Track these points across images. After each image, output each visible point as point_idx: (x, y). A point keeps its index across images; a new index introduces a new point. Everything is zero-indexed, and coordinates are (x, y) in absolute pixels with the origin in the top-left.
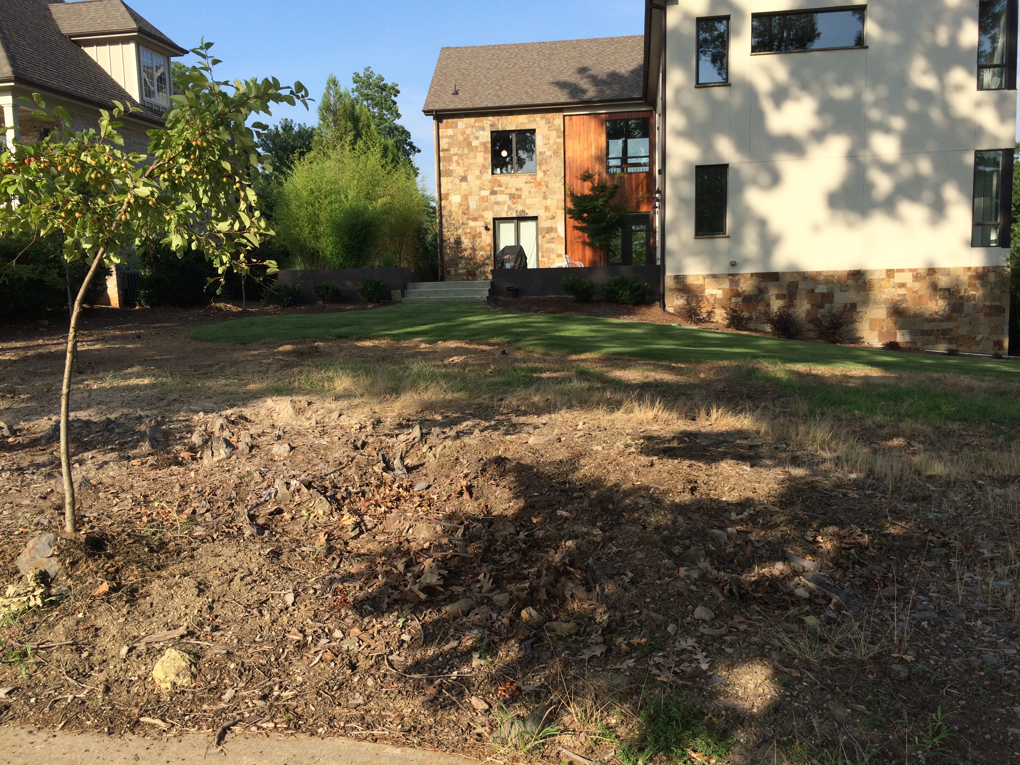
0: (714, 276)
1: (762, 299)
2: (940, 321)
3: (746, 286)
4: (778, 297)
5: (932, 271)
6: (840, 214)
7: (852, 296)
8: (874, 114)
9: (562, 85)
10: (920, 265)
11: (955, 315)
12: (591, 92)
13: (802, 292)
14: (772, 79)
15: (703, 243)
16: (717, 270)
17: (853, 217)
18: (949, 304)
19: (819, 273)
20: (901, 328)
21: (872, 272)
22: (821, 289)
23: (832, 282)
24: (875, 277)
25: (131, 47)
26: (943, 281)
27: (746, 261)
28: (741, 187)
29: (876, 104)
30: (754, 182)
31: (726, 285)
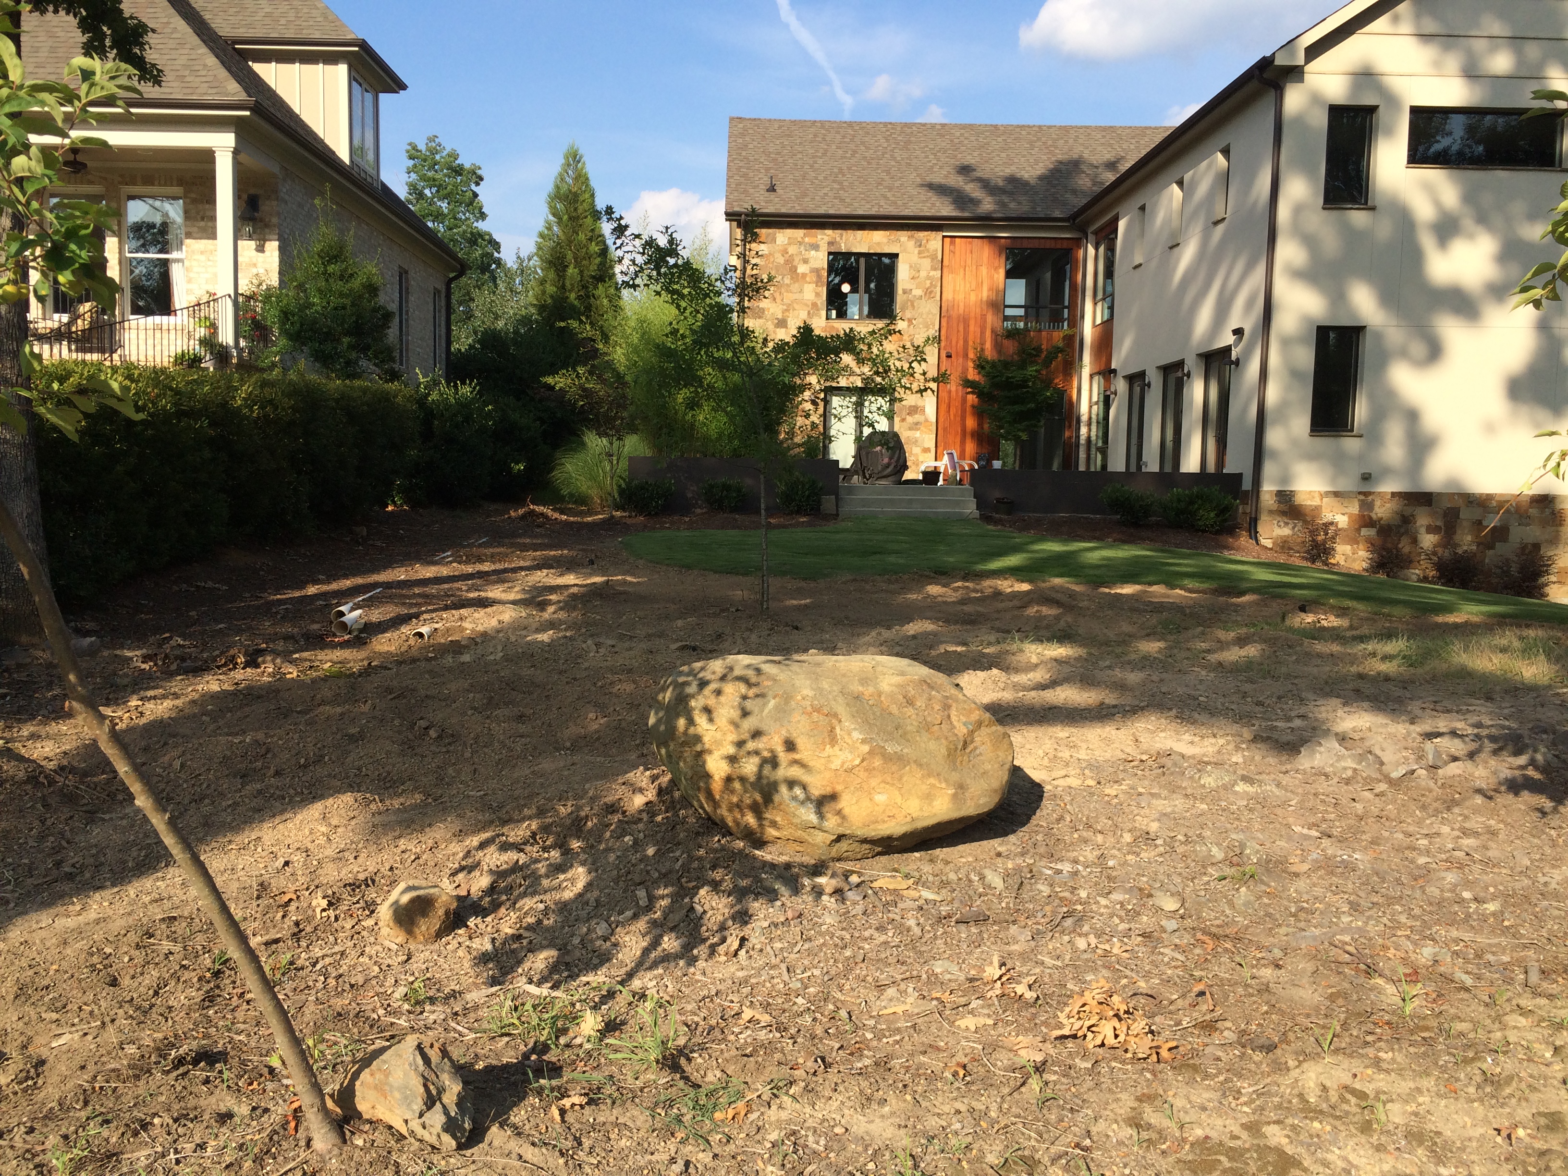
0: (1336, 494)
1: (1406, 532)
3: (1383, 510)
4: (1430, 530)
6: (1524, 410)
7: (1533, 533)
9: (941, 190)
12: (988, 205)
13: (1465, 524)
14: (1437, 203)
15: (1324, 443)
17: (1542, 414)
19: (1489, 497)
21: (1563, 499)
22: (1493, 520)
23: (1509, 511)
25: (342, 69)
27: (1387, 472)
28: (1384, 359)
30: (1403, 354)
31: (1354, 508)
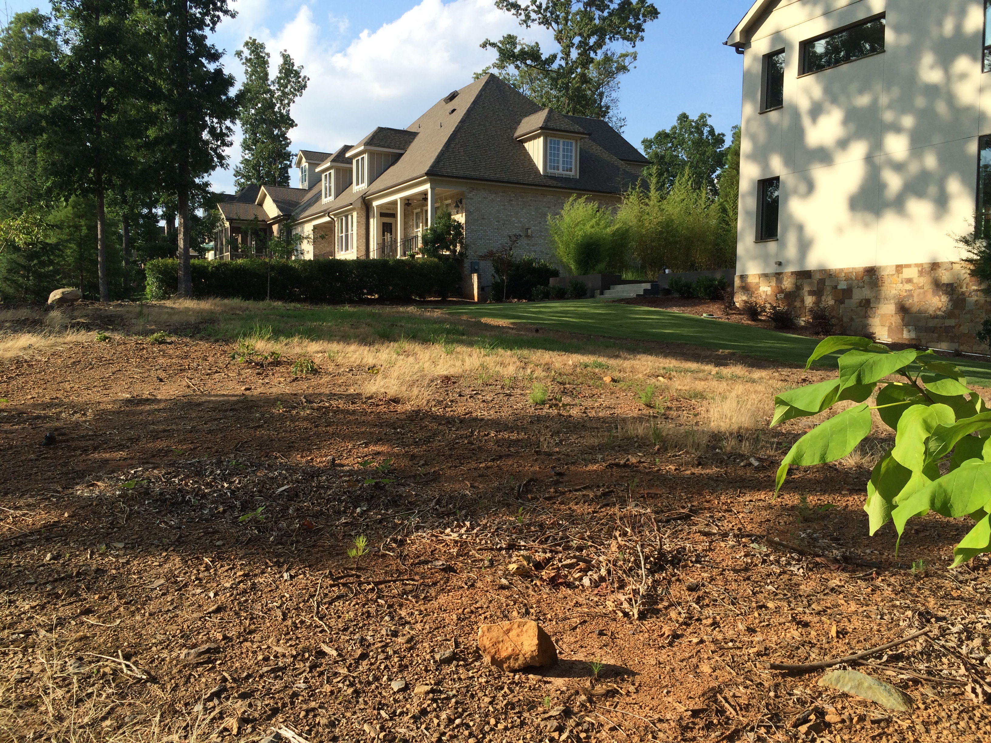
0: (766, 276)
1: (799, 295)
2: (943, 317)
3: (787, 283)
4: (811, 293)
5: (935, 266)
6: (859, 215)
7: (866, 293)
8: (888, 116)
10: (924, 259)
11: (957, 312)
13: (828, 289)
14: (811, 98)
15: (760, 247)
16: (768, 271)
17: (869, 217)
18: (951, 300)
19: (842, 270)
20: (906, 325)
21: (885, 268)
23: (851, 279)
24: (885, 273)
26: (945, 277)
27: (788, 262)
29: (890, 107)
30: (795, 192)
31: (774, 284)
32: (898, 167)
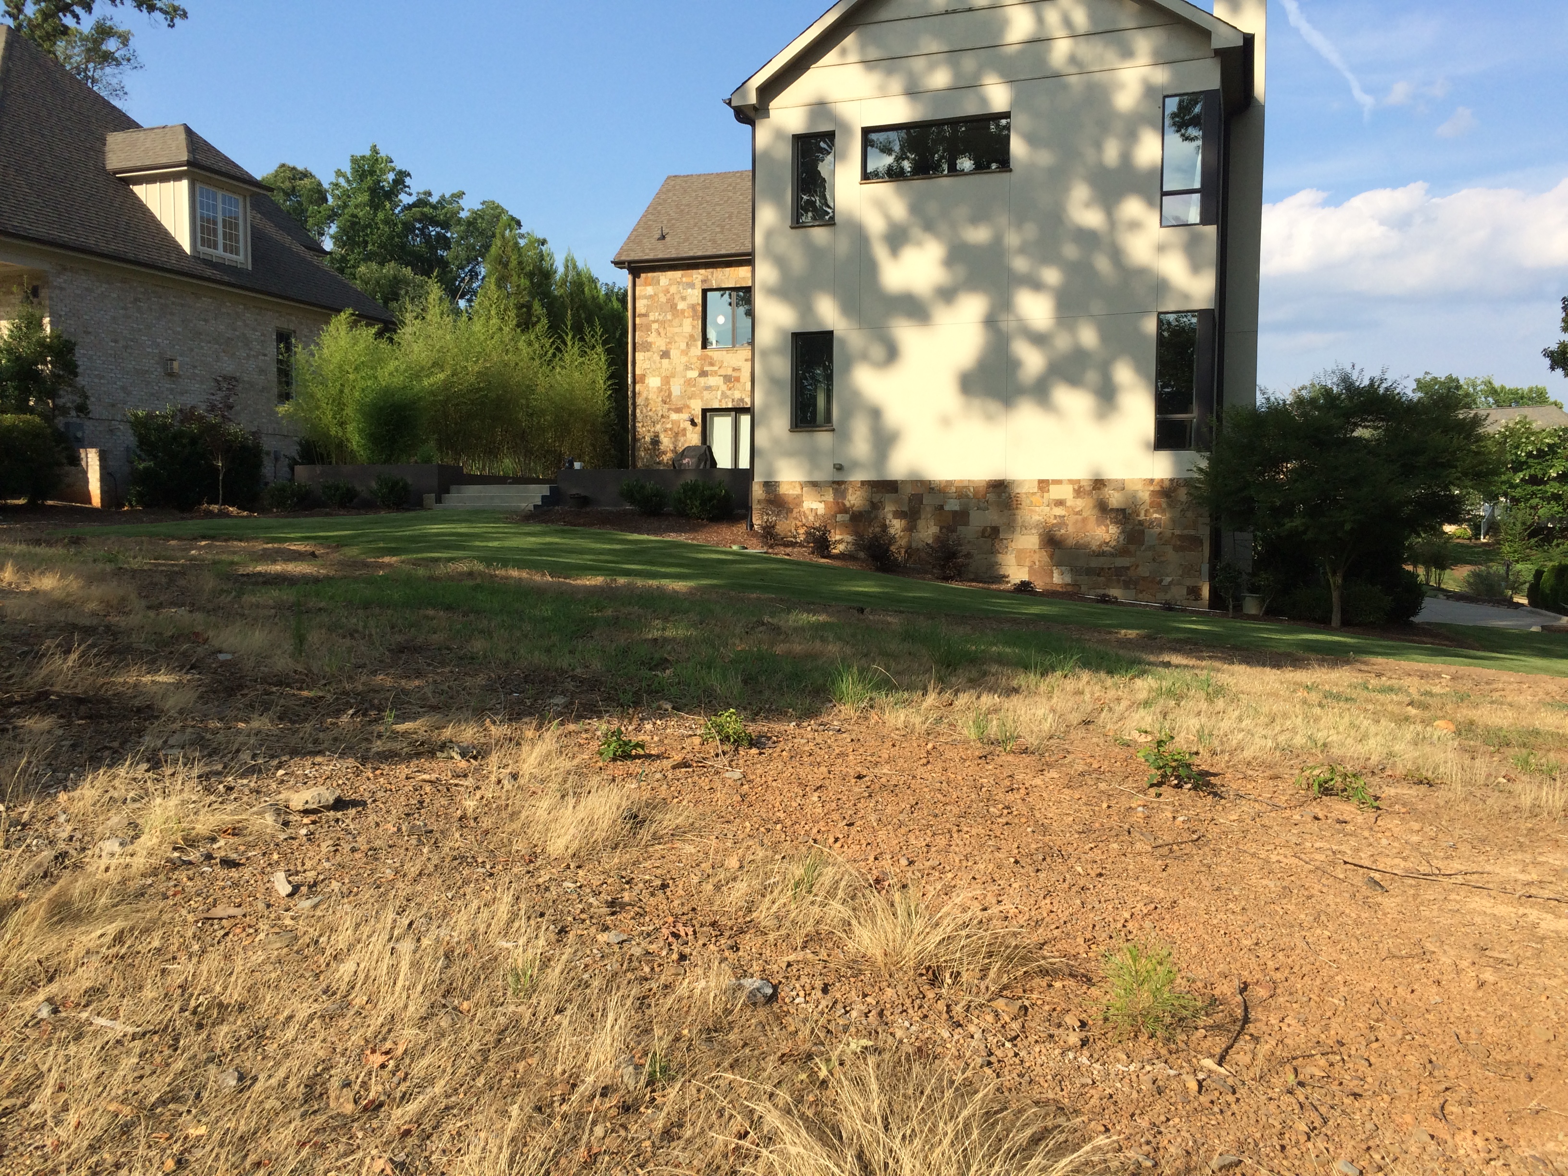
0: (814, 484)
1: (876, 517)
2: (1112, 555)
3: (855, 499)
4: (898, 515)
5: (1099, 484)
6: (977, 403)
7: (992, 517)
8: (1020, 264)
10: (1082, 473)
11: (1132, 548)
13: (928, 509)
14: (887, 217)
15: (801, 438)
16: (818, 477)
17: (994, 406)
18: (1123, 532)
19: (950, 483)
20: (1058, 565)
21: (1021, 483)
22: (953, 505)
23: (967, 496)
24: (1022, 490)
25: (183, 186)
26: (1115, 499)
27: (856, 465)
28: (849, 362)
29: (1023, 250)
30: (864, 357)
31: (830, 497)
32: (1039, 339)
